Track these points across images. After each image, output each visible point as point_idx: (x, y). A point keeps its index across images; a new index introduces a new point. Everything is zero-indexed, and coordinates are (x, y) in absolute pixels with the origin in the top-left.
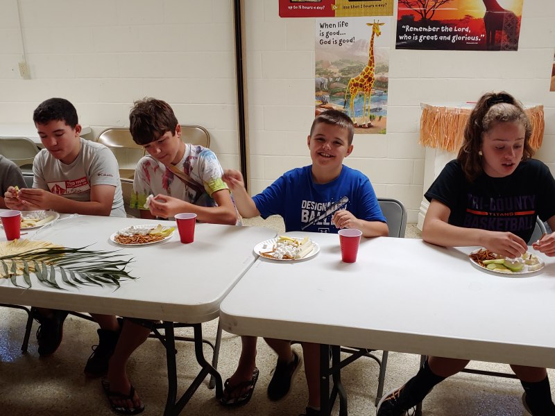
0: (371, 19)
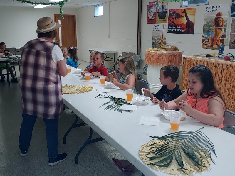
0: (163, 24)
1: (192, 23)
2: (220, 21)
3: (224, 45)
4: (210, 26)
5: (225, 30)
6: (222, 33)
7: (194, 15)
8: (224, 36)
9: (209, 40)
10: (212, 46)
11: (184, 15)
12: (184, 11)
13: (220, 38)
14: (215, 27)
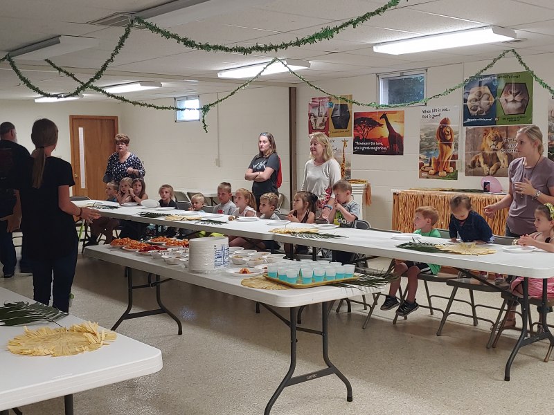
0: (343, 138)
1: (399, 135)
2: (447, 133)
3: (457, 171)
4: (430, 141)
5: (456, 147)
6: (452, 152)
7: (403, 122)
8: (455, 157)
9: (430, 164)
10: (437, 173)
11: (383, 121)
12: (384, 116)
13: (448, 159)
14: (439, 142)
